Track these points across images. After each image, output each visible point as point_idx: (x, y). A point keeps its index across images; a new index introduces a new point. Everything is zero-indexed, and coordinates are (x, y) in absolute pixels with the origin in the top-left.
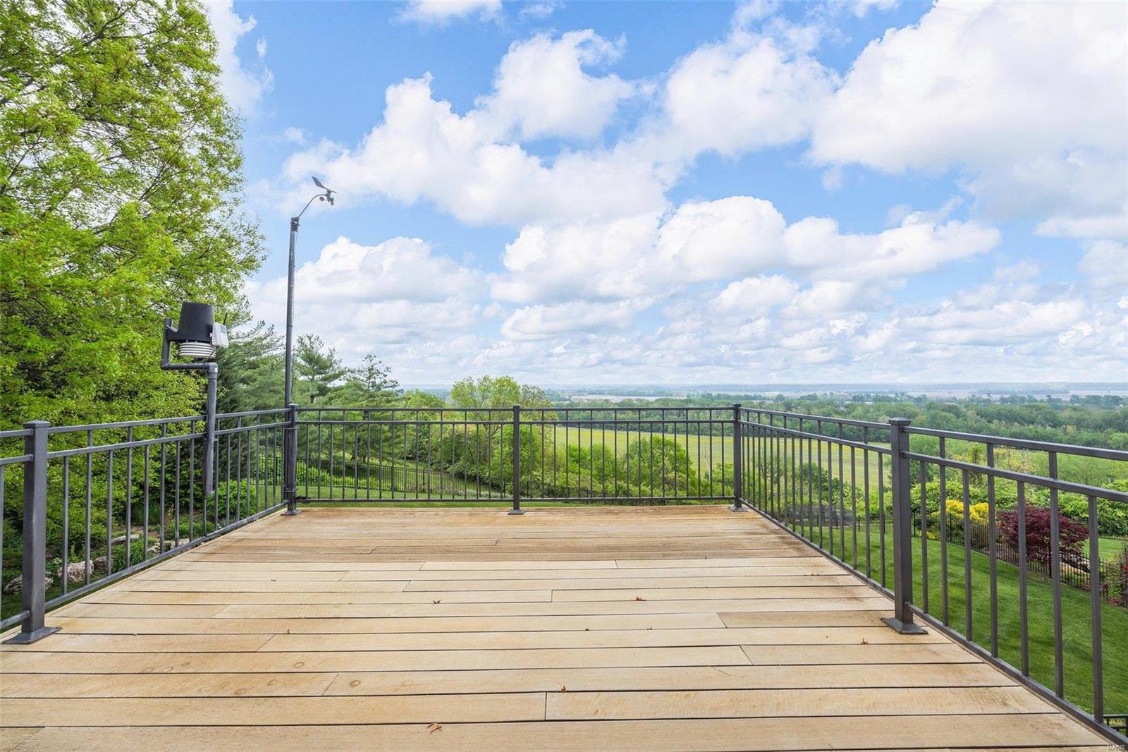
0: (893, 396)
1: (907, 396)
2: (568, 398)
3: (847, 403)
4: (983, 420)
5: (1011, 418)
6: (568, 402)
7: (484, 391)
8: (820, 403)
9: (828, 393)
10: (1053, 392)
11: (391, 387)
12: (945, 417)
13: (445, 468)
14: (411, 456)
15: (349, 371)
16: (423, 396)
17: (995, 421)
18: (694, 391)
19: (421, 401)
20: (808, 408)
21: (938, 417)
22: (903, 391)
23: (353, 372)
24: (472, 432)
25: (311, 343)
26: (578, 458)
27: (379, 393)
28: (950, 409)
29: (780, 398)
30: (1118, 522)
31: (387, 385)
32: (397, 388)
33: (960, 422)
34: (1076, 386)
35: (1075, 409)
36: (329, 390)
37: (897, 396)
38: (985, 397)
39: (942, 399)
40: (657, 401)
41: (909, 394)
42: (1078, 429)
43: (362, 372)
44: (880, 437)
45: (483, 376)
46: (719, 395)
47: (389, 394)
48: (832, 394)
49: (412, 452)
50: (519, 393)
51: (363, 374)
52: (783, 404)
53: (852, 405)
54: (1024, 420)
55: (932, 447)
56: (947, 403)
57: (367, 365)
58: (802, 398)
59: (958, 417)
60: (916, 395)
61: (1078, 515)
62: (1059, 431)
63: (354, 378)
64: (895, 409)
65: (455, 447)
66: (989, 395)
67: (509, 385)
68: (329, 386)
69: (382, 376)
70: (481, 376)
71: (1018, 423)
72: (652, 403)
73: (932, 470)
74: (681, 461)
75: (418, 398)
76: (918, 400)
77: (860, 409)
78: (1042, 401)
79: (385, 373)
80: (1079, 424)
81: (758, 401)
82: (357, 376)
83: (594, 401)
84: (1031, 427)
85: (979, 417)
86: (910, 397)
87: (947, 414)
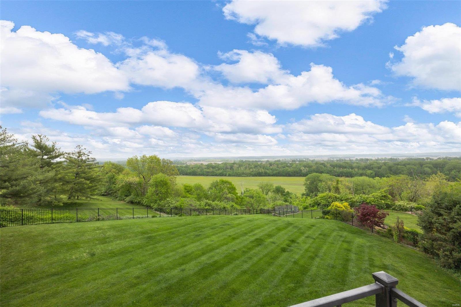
0: (305, 160)
1: (309, 160)
2: (185, 163)
3: (290, 162)
4: (332, 167)
5: (340, 166)
6: (185, 165)
7: (143, 162)
8: (282, 163)
9: (284, 159)
10: (351, 158)
11: (92, 161)
12: (321, 167)
13: (124, 199)
14: (105, 194)
15: (66, 153)
16: (113, 165)
17: (335, 168)
18: (237, 159)
19: (112, 167)
20: (278, 165)
21: (319, 167)
22: (308, 158)
23: (69, 154)
24: (137, 181)
25: (41, 139)
26: (188, 190)
27: (84, 165)
28: (322, 164)
29: (268, 161)
30: (383, 205)
31: (90, 160)
32: (95, 162)
33: (325, 168)
34: (356, 155)
35: (357, 163)
36: (53, 163)
37: (306, 159)
38: (332, 159)
39: (319, 161)
40: (222, 163)
41: (310, 159)
42: (358, 170)
43: (75, 154)
44: (301, 175)
45: (143, 155)
46: (246, 160)
47: (91, 165)
48: (285, 159)
49: (106, 192)
50: (161, 163)
51: (75, 155)
52: (269, 163)
53: (292, 163)
54: (343, 167)
55: (318, 178)
56: (321, 162)
57: (77, 150)
58: (275, 161)
59: (325, 167)
60: (312, 159)
61: (371, 203)
62: (353, 170)
63: (69, 157)
64: (306, 165)
65: (128, 189)
66: (333, 158)
67: (156, 159)
68: (52, 161)
69: (87, 156)
70: (142, 155)
71: (342, 168)
72: (220, 164)
73: (318, 186)
74: (232, 189)
75: (111, 166)
76: (312, 161)
77: (294, 165)
78: (348, 161)
79: (88, 154)
80: (358, 168)
81: (260, 163)
82: (72, 156)
83: (196, 164)
84: (346, 169)
85: (331, 167)
86: (310, 160)
87: (321, 166)
